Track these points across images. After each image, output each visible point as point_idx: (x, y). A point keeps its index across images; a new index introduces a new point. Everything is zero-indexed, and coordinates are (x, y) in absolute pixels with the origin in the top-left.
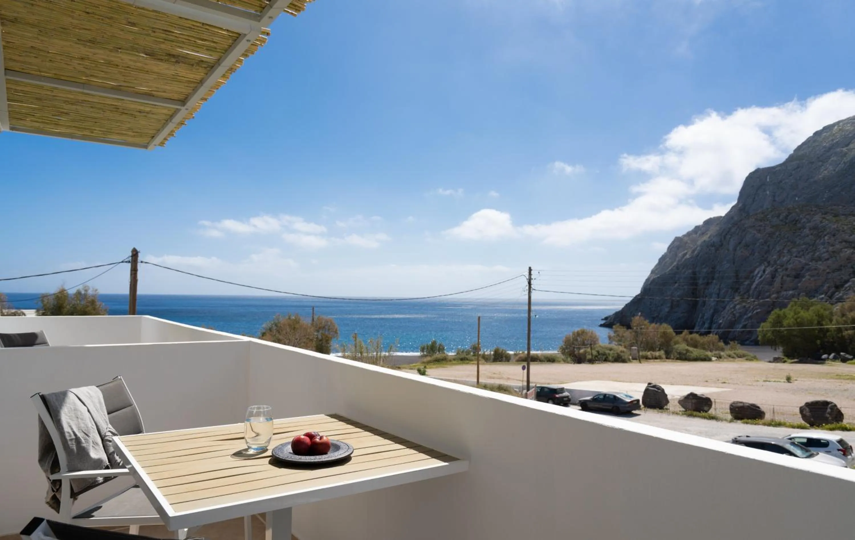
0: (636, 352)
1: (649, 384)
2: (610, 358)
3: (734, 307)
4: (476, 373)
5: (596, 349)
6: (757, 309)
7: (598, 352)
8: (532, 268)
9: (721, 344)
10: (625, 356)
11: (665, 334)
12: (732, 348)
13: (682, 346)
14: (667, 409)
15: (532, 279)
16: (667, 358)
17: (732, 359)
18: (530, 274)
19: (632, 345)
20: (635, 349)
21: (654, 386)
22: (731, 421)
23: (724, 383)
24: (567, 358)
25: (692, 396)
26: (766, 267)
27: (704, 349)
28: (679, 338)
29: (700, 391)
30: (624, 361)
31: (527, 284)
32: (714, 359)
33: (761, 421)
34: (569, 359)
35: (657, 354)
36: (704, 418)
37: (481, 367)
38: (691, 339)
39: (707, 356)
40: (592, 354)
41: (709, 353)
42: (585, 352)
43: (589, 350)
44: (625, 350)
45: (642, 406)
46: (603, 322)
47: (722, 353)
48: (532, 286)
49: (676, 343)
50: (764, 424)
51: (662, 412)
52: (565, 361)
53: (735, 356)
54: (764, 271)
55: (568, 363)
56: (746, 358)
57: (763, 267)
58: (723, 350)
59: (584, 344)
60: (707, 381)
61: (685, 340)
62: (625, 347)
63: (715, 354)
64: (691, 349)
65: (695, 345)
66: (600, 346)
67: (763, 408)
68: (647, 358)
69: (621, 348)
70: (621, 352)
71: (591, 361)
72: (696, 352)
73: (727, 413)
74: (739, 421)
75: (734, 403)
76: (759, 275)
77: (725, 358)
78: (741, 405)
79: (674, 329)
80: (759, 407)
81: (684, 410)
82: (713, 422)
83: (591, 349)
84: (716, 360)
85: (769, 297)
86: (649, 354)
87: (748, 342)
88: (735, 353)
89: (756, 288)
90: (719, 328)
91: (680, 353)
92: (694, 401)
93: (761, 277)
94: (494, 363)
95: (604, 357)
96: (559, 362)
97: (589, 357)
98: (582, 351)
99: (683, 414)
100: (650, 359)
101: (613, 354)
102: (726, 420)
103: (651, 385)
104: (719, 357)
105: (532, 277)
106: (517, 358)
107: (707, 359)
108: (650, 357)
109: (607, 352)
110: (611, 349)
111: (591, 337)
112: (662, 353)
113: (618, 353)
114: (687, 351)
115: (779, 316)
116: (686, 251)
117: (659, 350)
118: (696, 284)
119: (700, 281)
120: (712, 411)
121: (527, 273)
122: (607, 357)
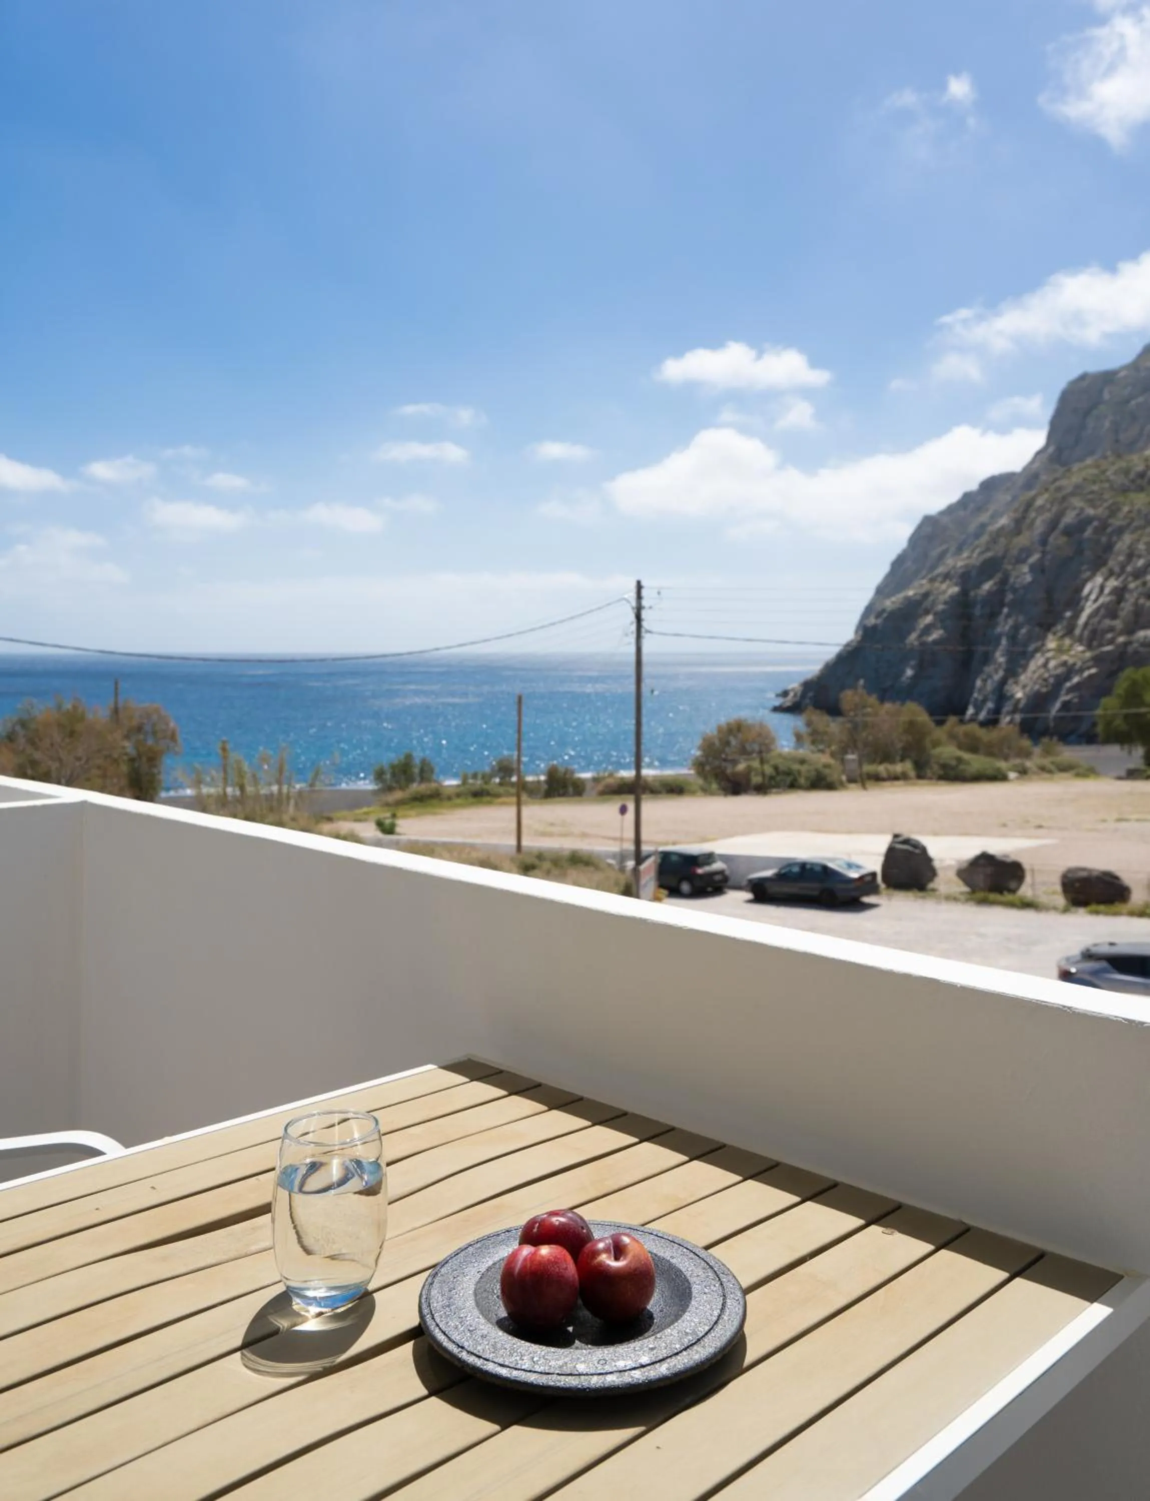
0: (854, 766)
1: (896, 836)
2: (802, 781)
3: (1045, 665)
4: (514, 825)
5: (772, 763)
6: (1089, 668)
7: (776, 768)
8: (643, 583)
9: (1026, 743)
10: (835, 774)
11: (911, 725)
12: (1047, 752)
13: (948, 751)
14: (934, 890)
15: (644, 608)
16: (920, 777)
17: (1046, 775)
18: (639, 597)
19: (844, 750)
20: (853, 760)
21: (907, 841)
22: (1065, 911)
23: (1040, 827)
24: (710, 783)
25: (985, 859)
26: (1106, 579)
27: (990, 754)
28: (940, 733)
29: (999, 846)
30: (830, 786)
31: (632, 617)
32: (1012, 775)
33: (1124, 908)
34: (714, 786)
35: (898, 768)
36: (1011, 905)
37: (526, 811)
38: (966, 735)
39: (999, 770)
40: (763, 774)
41: (1002, 765)
42: (749, 769)
43: (756, 764)
44: (832, 761)
45: (883, 886)
46: (778, 702)
47: (1028, 764)
48: (645, 624)
49: (936, 744)
50: (1132, 914)
51: (923, 898)
52: (706, 791)
53: (1052, 767)
54: (1102, 588)
55: (712, 794)
56: (1073, 772)
57: (1099, 580)
58: (1028, 755)
59: (744, 751)
60: (1004, 825)
61: (952, 736)
62: (833, 755)
63: (1015, 766)
64: (966, 756)
65: (973, 747)
66: (780, 755)
67: (1127, 878)
68: (877, 778)
69: (825, 759)
70: (827, 766)
71: (762, 789)
72: (976, 762)
73: (1054, 893)
74: (1082, 910)
75: (1070, 871)
76: (1093, 597)
77: (1034, 773)
78: (1084, 874)
79: (931, 713)
80: (1117, 878)
81: (966, 889)
82: (1029, 915)
83: (762, 762)
84: (1017, 778)
85: (1111, 642)
86: (882, 769)
87: (1073, 737)
88: (1053, 763)
89: (1086, 624)
90: (1014, 711)
91: (944, 766)
92: (989, 870)
93: (1096, 600)
94: (549, 800)
95: (789, 780)
96: (693, 793)
97: (756, 779)
98: (741, 767)
99: (967, 900)
100: (884, 780)
101: (809, 771)
102: (1055, 908)
103: (900, 839)
104: (1023, 772)
105: (644, 603)
106: (600, 787)
107: (998, 777)
108: (884, 774)
109: (796, 767)
110: (802, 762)
111: (760, 735)
112: (907, 766)
113: (817, 770)
114: (959, 760)
115: (1134, 683)
116: (944, 547)
117: (902, 760)
118: (969, 617)
119: (977, 611)
120: (1026, 891)
121: (632, 595)
122: (795, 780)
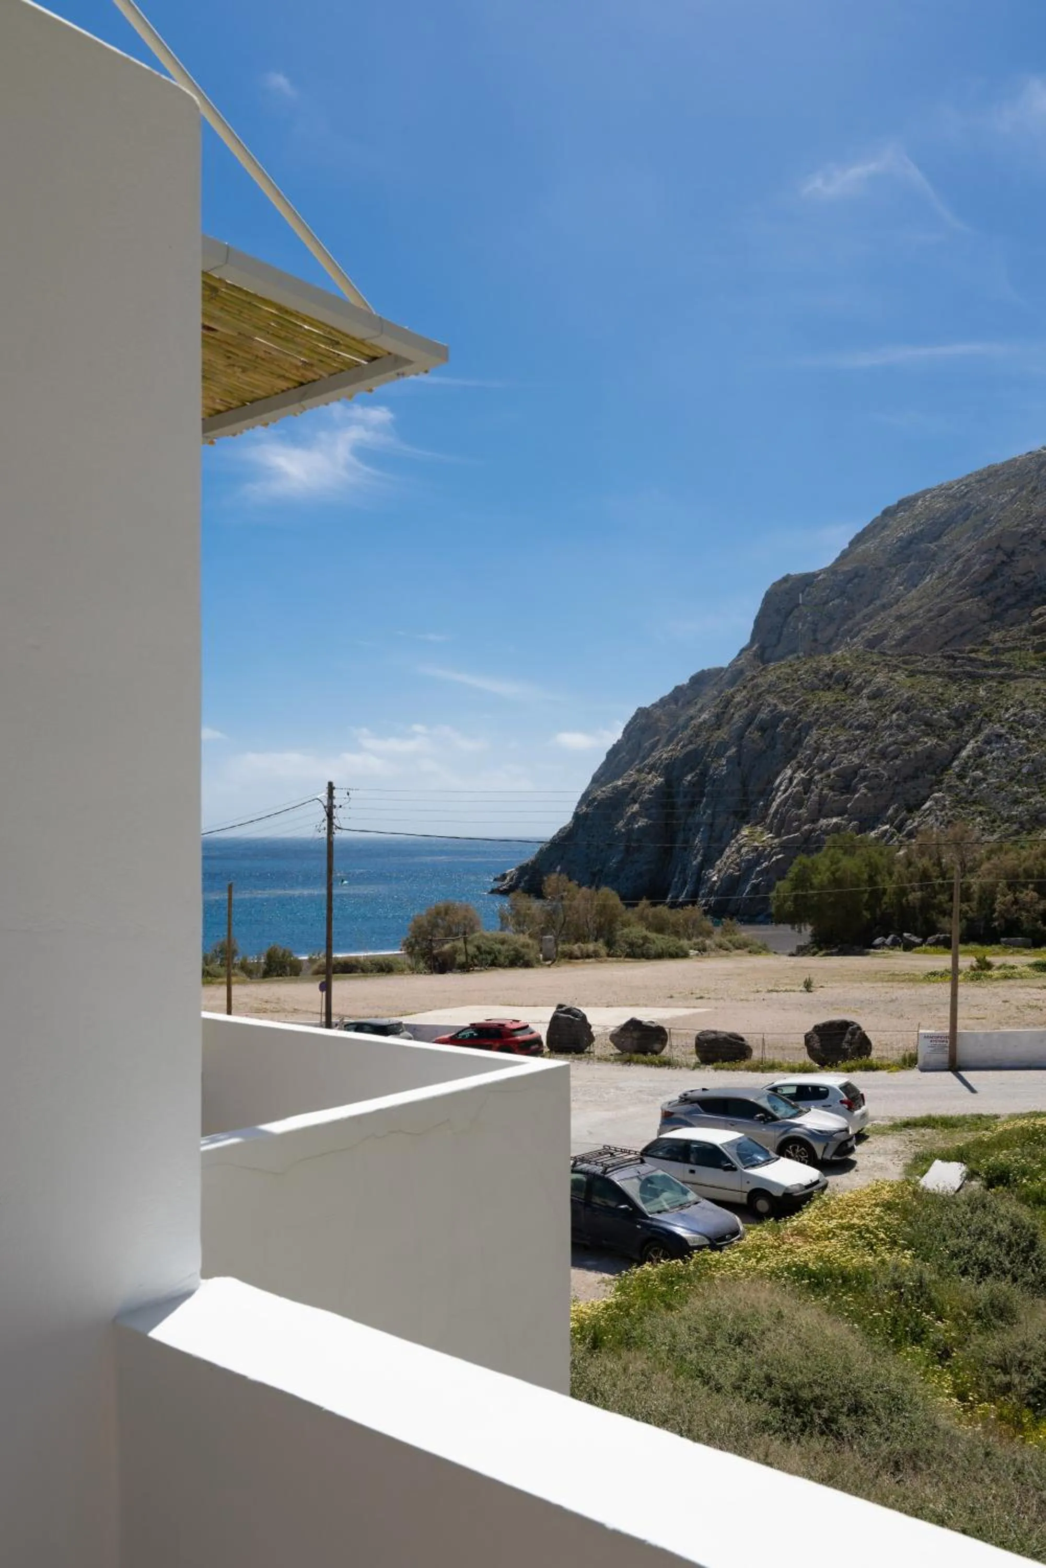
0: (551, 945)
1: (560, 1006)
2: (501, 959)
3: (738, 851)
4: (225, 1002)
5: (476, 943)
6: (776, 854)
7: (479, 948)
8: (334, 785)
9: (708, 923)
10: (531, 955)
11: (603, 910)
12: (726, 932)
13: (637, 931)
14: (589, 1053)
15: (335, 807)
16: (609, 955)
17: (725, 952)
18: (331, 796)
19: (544, 932)
20: (550, 940)
21: (569, 1011)
22: (696, 1067)
23: (701, 998)
24: (417, 963)
25: (634, 1025)
26: (794, 772)
27: (677, 933)
28: (631, 915)
30: (527, 965)
31: (324, 815)
32: (692, 952)
33: (743, 1064)
34: (422, 965)
35: (591, 947)
36: (651, 1064)
37: (236, 990)
38: (655, 916)
39: (681, 947)
40: (467, 954)
41: (684, 943)
42: (455, 951)
43: (460, 944)
44: (530, 942)
45: (546, 1050)
46: (496, 885)
47: (708, 942)
48: (335, 821)
49: (625, 924)
50: (750, 1069)
51: (579, 1059)
52: (414, 970)
53: (730, 945)
54: (791, 780)
55: (419, 972)
56: (748, 949)
57: (789, 772)
58: (709, 934)
59: (450, 933)
60: (671, 997)
61: (642, 918)
62: (531, 936)
63: (695, 944)
64: (652, 935)
65: (660, 929)
66: (483, 936)
67: (750, 1041)
68: (571, 957)
69: (524, 939)
70: (523, 946)
71: (465, 968)
72: (660, 941)
73: (691, 1054)
74: (709, 1067)
75: (703, 1033)
76: (782, 788)
77: (713, 950)
78: (716, 1036)
79: (622, 898)
80: (742, 1040)
81: (616, 1051)
82: (664, 1072)
83: (465, 943)
84: (697, 955)
85: (798, 829)
86: (576, 948)
87: (760, 918)
88: (730, 941)
89: (776, 812)
90: (711, 892)
91: (631, 945)
92: (636, 1035)
93: (785, 791)
94: (266, 979)
95: (490, 958)
96: (401, 971)
97: (461, 958)
98: (447, 947)
99: (616, 1060)
100: (577, 958)
101: (508, 950)
102: (687, 1066)
103: (564, 1009)
104: (702, 950)
105: (335, 802)
106: (315, 967)
107: (679, 954)
108: (578, 953)
109: (497, 946)
110: (503, 942)
111: (465, 918)
112: (600, 946)
113: (515, 950)
114: (645, 938)
115: (805, 867)
116: (657, 738)
117: (596, 940)
118: (673, 806)
119: (679, 800)
120: (666, 1052)
121: (324, 795)
122: (496, 958)
